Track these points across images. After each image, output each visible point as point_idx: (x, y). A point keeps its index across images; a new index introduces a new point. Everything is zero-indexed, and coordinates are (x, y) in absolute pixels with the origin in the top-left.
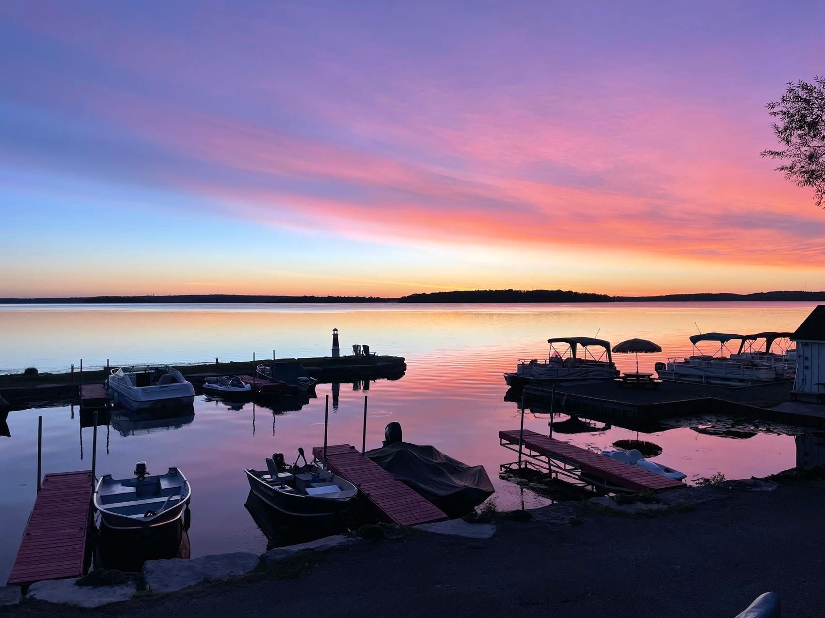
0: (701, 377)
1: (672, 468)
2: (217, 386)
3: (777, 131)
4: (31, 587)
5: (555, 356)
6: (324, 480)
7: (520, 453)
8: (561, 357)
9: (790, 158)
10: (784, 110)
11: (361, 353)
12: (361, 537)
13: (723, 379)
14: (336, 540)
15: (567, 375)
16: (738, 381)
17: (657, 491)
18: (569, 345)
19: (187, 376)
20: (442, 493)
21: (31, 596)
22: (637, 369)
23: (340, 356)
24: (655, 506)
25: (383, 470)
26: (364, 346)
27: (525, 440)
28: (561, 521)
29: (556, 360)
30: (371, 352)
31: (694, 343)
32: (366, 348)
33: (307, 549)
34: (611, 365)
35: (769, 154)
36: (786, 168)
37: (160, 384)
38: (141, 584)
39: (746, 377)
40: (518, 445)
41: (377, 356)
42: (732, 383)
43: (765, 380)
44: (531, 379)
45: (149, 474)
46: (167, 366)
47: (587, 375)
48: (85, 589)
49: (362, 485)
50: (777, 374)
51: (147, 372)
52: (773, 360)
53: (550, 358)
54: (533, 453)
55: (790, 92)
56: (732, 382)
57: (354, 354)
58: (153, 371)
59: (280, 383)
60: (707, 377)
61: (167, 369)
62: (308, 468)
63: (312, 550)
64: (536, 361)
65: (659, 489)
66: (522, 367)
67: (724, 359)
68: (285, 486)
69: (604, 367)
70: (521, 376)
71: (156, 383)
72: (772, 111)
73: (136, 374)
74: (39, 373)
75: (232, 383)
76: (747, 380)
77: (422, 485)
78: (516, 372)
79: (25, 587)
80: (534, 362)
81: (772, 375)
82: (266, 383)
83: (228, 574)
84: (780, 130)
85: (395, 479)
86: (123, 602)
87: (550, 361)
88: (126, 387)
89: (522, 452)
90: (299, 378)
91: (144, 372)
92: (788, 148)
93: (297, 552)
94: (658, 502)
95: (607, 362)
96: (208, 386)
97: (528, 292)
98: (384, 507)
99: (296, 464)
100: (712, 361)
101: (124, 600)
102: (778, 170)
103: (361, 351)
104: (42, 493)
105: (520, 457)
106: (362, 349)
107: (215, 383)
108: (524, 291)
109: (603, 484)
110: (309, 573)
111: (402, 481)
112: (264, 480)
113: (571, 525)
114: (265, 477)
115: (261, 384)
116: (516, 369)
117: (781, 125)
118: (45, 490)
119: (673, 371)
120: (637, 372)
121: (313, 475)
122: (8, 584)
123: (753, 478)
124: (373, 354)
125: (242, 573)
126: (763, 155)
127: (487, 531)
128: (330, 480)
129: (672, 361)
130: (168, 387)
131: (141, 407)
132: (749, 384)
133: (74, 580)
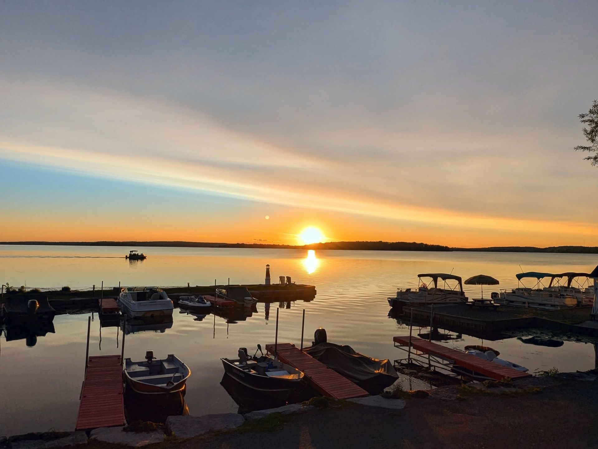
0: (524, 303)
1: (518, 365)
2: (188, 302)
3: (586, 133)
4: (93, 432)
5: (423, 287)
6: (275, 367)
7: (410, 352)
8: (427, 287)
9: (594, 151)
10: (591, 119)
11: (285, 282)
12: (313, 405)
13: (540, 304)
14: (296, 407)
15: (432, 300)
16: (550, 306)
17: (513, 379)
18: (432, 279)
19: (169, 294)
20: (363, 378)
21: (95, 438)
22: (482, 296)
23: (271, 284)
24: (514, 390)
25: (318, 361)
26: (287, 277)
27: (413, 343)
28: (450, 398)
29: (423, 289)
30: (292, 282)
31: (519, 279)
32: (289, 279)
33: (276, 413)
34: (462, 293)
35: (580, 149)
36: (591, 158)
37: (151, 300)
38: (167, 432)
39: (556, 303)
40: (408, 346)
41: (296, 284)
42: (547, 308)
43: (569, 306)
44: (407, 302)
45: (156, 358)
46: (157, 288)
47: (446, 300)
48: (130, 434)
49: (305, 371)
50: (578, 302)
51: (145, 291)
52: (574, 292)
53: (419, 288)
54: (419, 352)
55: (595, 107)
56: (546, 306)
57: (280, 283)
58: (148, 291)
59: (233, 301)
60: (529, 303)
61: (158, 290)
62: (264, 359)
63: (280, 413)
64: (410, 289)
65: (514, 378)
66: (400, 294)
67: (540, 290)
68: (251, 370)
69: (457, 295)
70: (400, 300)
71: (150, 299)
72: (583, 119)
73: (137, 292)
74: (71, 290)
75: (198, 300)
76: (557, 305)
77: (346, 372)
78: (396, 297)
79: (88, 432)
80: (408, 290)
81: (575, 302)
82: (224, 301)
83: (226, 428)
84: (588, 132)
85: (327, 368)
86: (158, 443)
87: (419, 290)
88: (128, 301)
89: (411, 351)
90: (245, 298)
91: (143, 291)
92: (593, 144)
93: (270, 414)
94: (514, 386)
95: (459, 291)
96: (182, 302)
97: (393, 243)
98: (323, 386)
99: (255, 355)
100: (532, 292)
101: (158, 442)
102: (586, 160)
103: (285, 280)
104: (89, 369)
105: (409, 355)
106: (286, 279)
107: (186, 300)
108: (390, 242)
109: (472, 374)
110: (281, 428)
111: (333, 369)
112: (236, 365)
113: (457, 401)
114: (236, 363)
115: (220, 301)
116: (396, 294)
117: (589, 129)
118: (90, 367)
119: (505, 298)
120: (482, 298)
121: (268, 364)
122: (76, 430)
123: (578, 372)
124: (294, 283)
125: (234, 427)
126: (577, 149)
127: (400, 404)
128: (281, 367)
129: (503, 291)
130: (155, 302)
131: (136, 315)
132: (559, 308)
133: (121, 428)
